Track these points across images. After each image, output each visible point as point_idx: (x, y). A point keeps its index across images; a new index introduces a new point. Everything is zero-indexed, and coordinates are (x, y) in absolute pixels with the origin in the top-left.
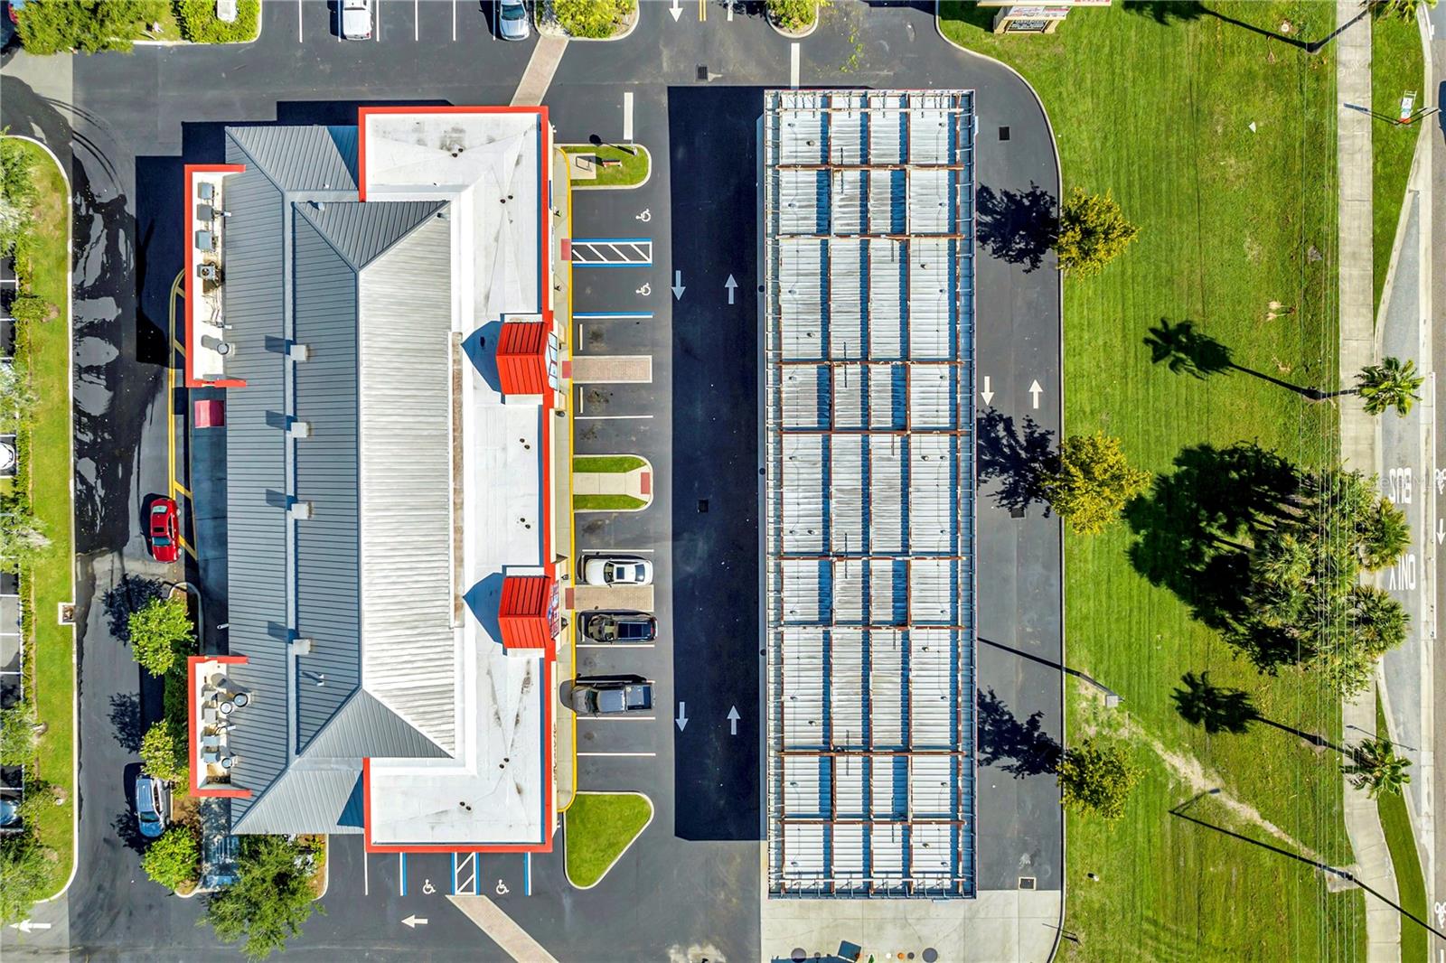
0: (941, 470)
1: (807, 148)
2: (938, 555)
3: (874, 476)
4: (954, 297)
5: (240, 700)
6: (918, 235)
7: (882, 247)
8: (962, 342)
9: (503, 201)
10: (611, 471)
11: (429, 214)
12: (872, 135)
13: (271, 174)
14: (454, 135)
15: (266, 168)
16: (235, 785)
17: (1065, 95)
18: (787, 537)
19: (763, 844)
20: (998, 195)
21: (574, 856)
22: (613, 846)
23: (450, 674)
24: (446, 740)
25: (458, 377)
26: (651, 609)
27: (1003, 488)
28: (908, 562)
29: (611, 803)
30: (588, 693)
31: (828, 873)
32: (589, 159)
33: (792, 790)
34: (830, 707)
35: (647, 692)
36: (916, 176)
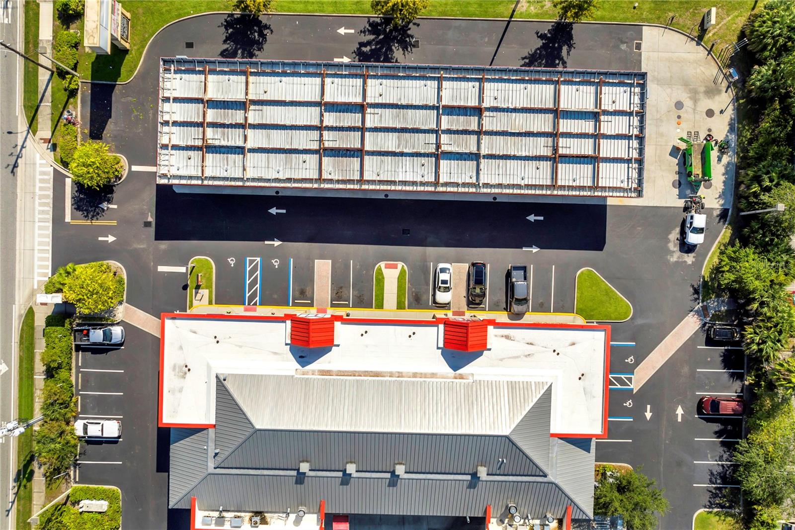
0: (388, 85)
1: (192, 159)
2: (439, 89)
3: (391, 126)
4: (284, 74)
5: (513, 510)
6: (247, 94)
7: (253, 116)
8: (311, 70)
9: (218, 342)
10: (383, 286)
11: (224, 386)
12: (185, 120)
13: (197, 481)
14: (177, 370)
15: (194, 484)
16: (564, 516)
17: (167, 8)
18: (426, 179)
19: (610, 202)
20: (226, 46)
21: (613, 316)
22: (607, 293)
23: (501, 383)
24: (541, 387)
25: (324, 373)
26: (466, 266)
27: (401, 49)
28: (444, 107)
29: (582, 293)
30: (515, 304)
31: (629, 161)
32: (197, 293)
33: (578, 181)
34: (529, 157)
35: (516, 268)
36: (211, 94)
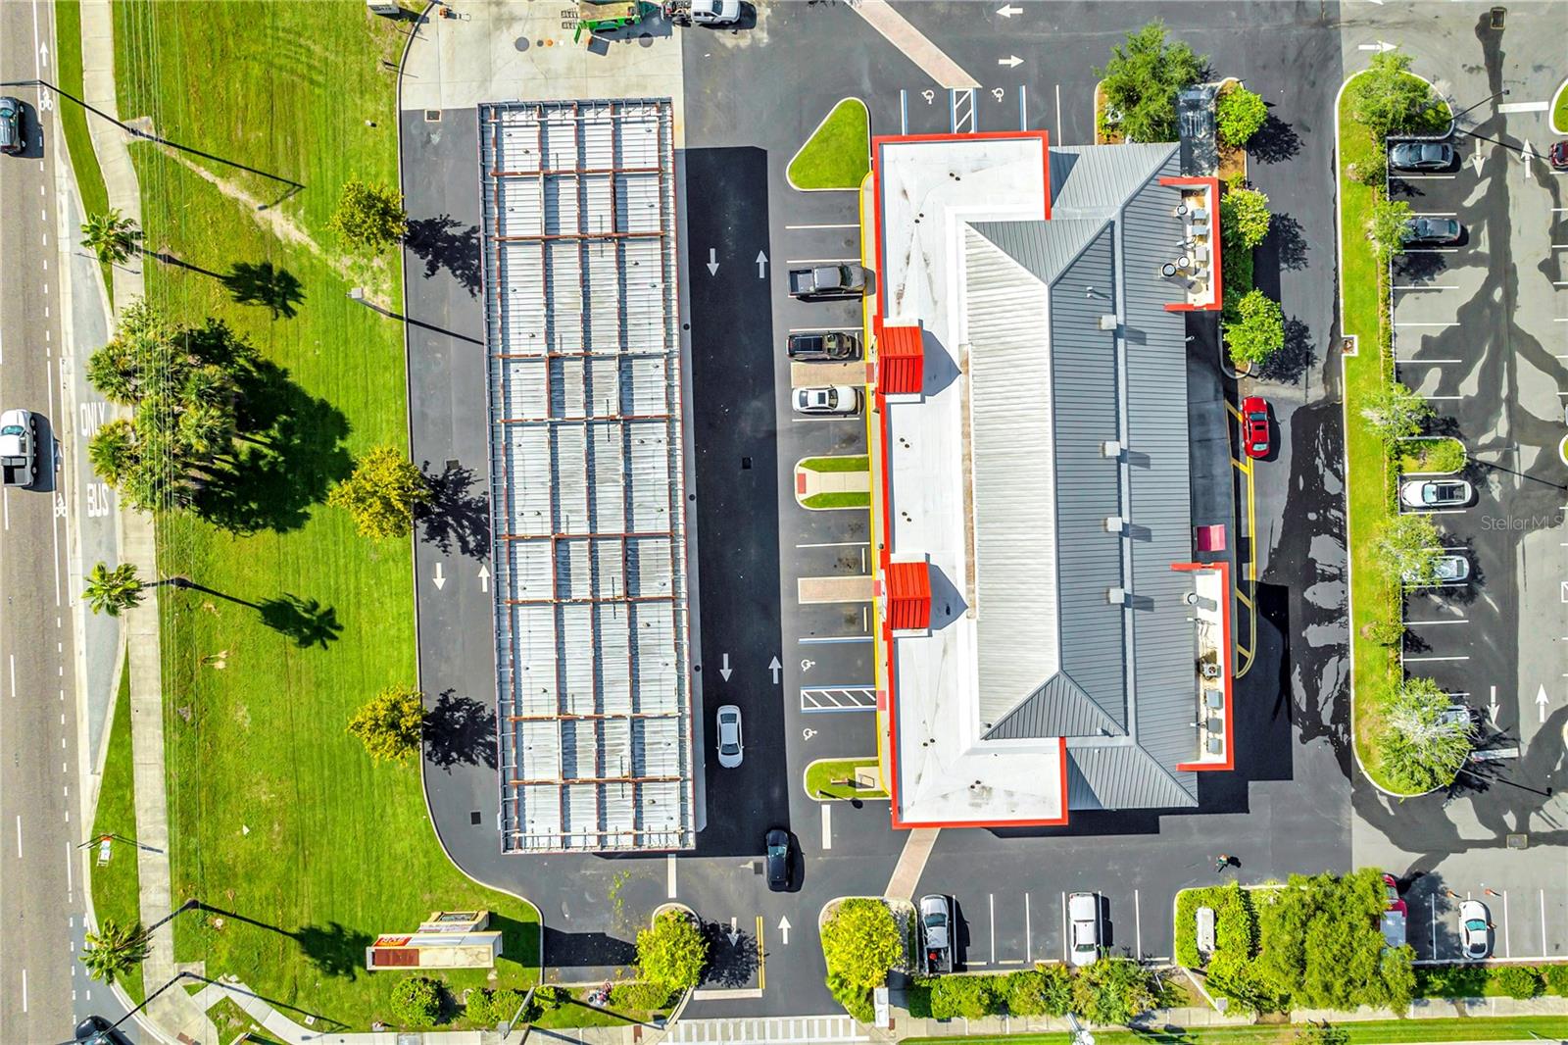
0: (522, 503)
1: (655, 798)
2: (523, 424)
3: (585, 495)
4: (515, 664)
5: (1170, 270)
6: (550, 719)
7: (583, 707)
8: (507, 623)
9: (933, 741)
10: (834, 494)
11: (998, 727)
12: (595, 811)
13: (1150, 762)
14: (979, 801)
15: (1155, 767)
16: (1177, 189)
17: (421, 855)
18: (664, 436)
19: (681, 145)
20: (481, 761)
21: (860, 129)
22: (824, 140)
23: (971, 301)
24: (974, 239)
25: (970, 576)
26: (794, 365)
27: (469, 488)
28: (551, 416)
29: (827, 180)
30: (850, 285)
31: (617, 123)
32: (862, 786)
33: (652, 200)
34: (619, 279)
35: (794, 287)
36: (554, 775)
